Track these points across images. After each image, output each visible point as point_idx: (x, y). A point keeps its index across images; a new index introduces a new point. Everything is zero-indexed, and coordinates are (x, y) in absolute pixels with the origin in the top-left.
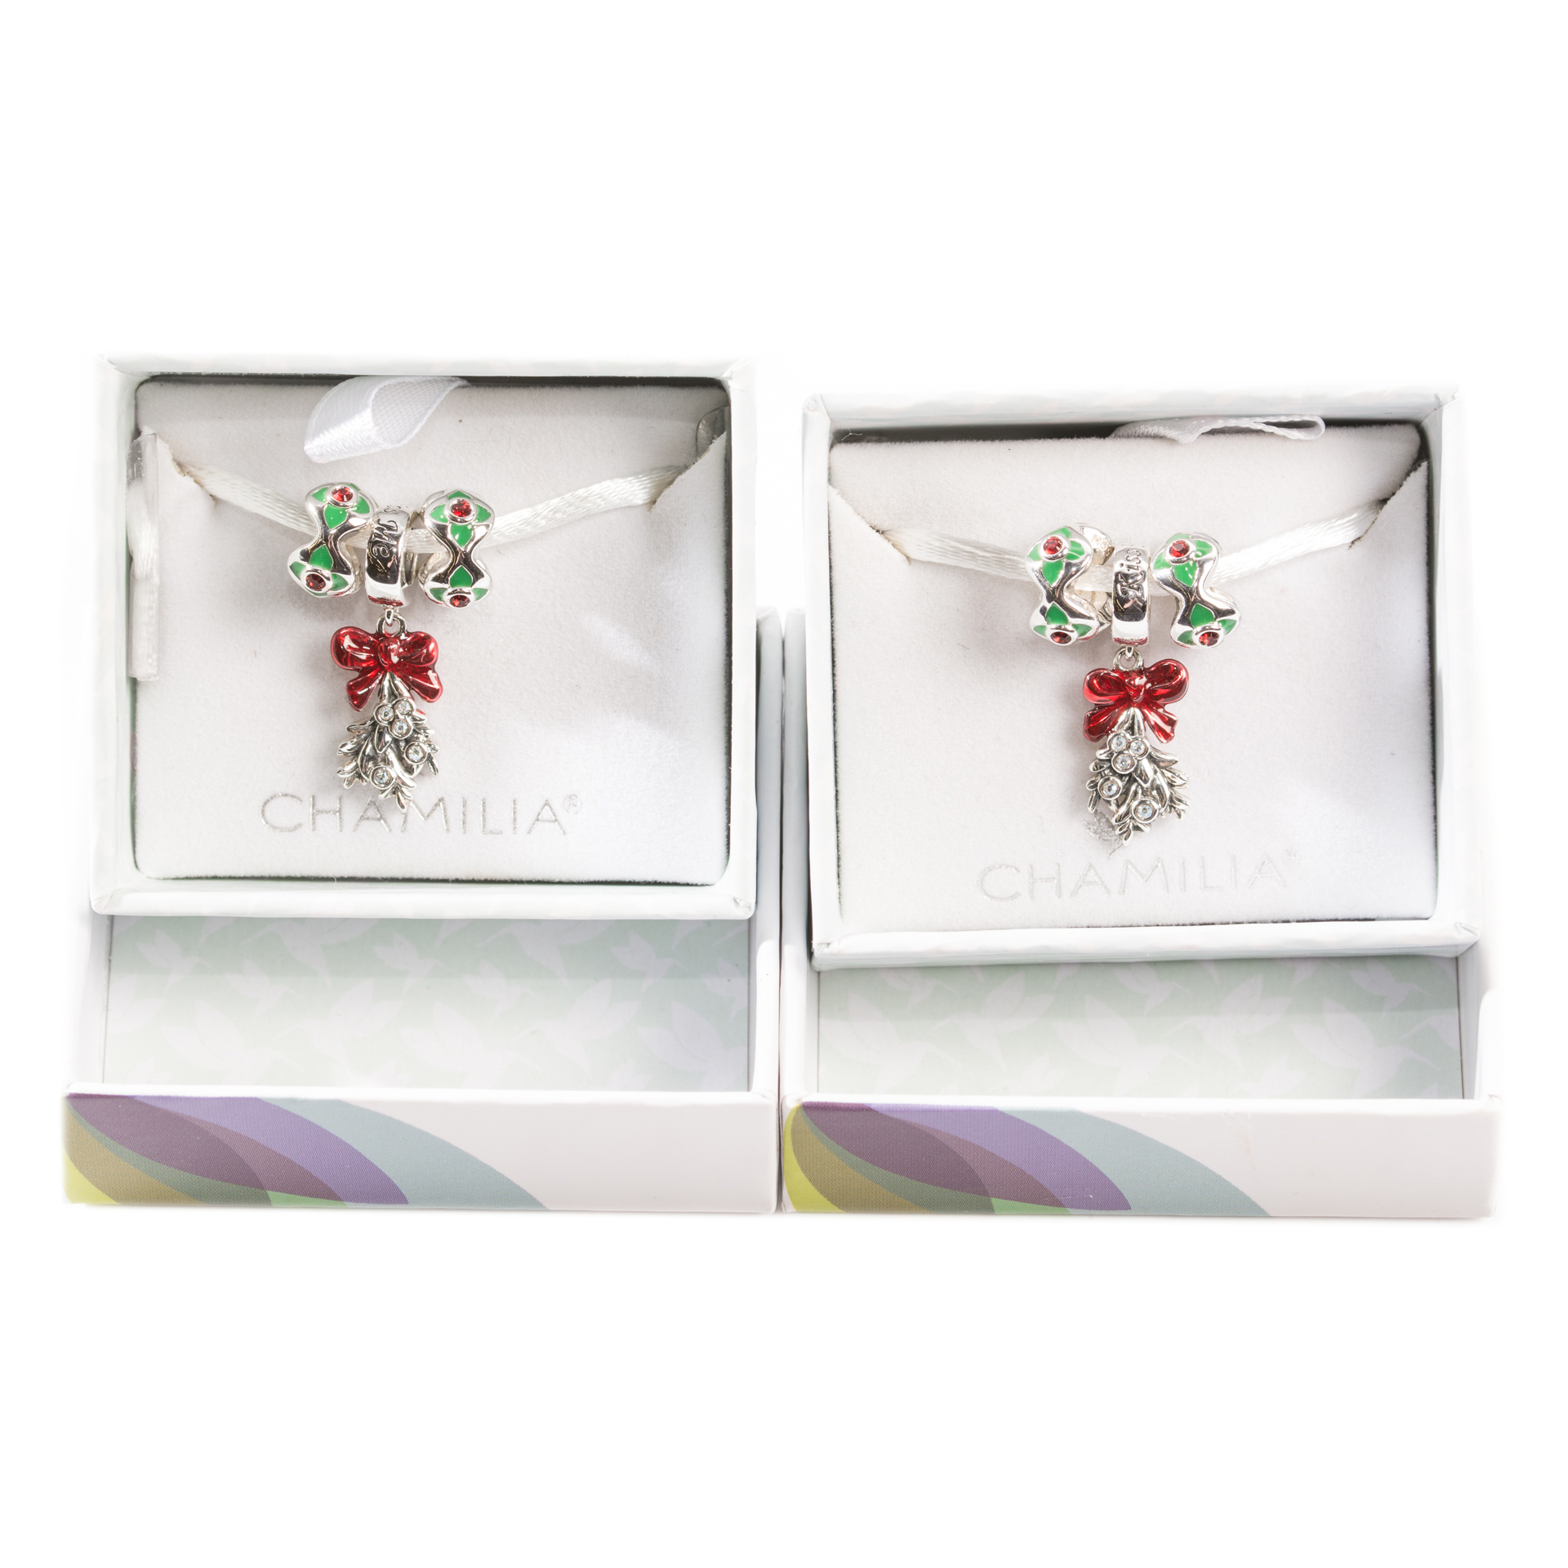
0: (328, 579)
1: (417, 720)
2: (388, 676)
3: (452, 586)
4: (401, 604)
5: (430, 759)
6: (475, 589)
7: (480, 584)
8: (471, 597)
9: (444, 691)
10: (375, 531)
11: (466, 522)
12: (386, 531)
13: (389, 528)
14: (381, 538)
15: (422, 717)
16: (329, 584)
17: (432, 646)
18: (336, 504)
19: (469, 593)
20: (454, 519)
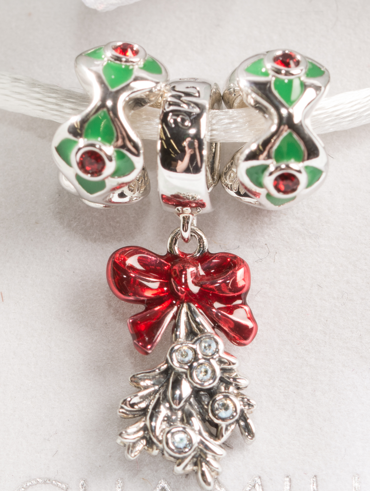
0: (110, 159)
1: (225, 363)
2: (185, 309)
3: (277, 161)
4: (203, 205)
5: (243, 417)
6: (306, 167)
7: (313, 163)
8: (303, 178)
9: (259, 328)
10: (169, 99)
11: (292, 75)
12: (184, 98)
13: (188, 94)
14: (178, 105)
15: (232, 360)
16: (110, 167)
17: (240, 273)
18: (118, 59)
19: (299, 172)
20: (278, 72)
